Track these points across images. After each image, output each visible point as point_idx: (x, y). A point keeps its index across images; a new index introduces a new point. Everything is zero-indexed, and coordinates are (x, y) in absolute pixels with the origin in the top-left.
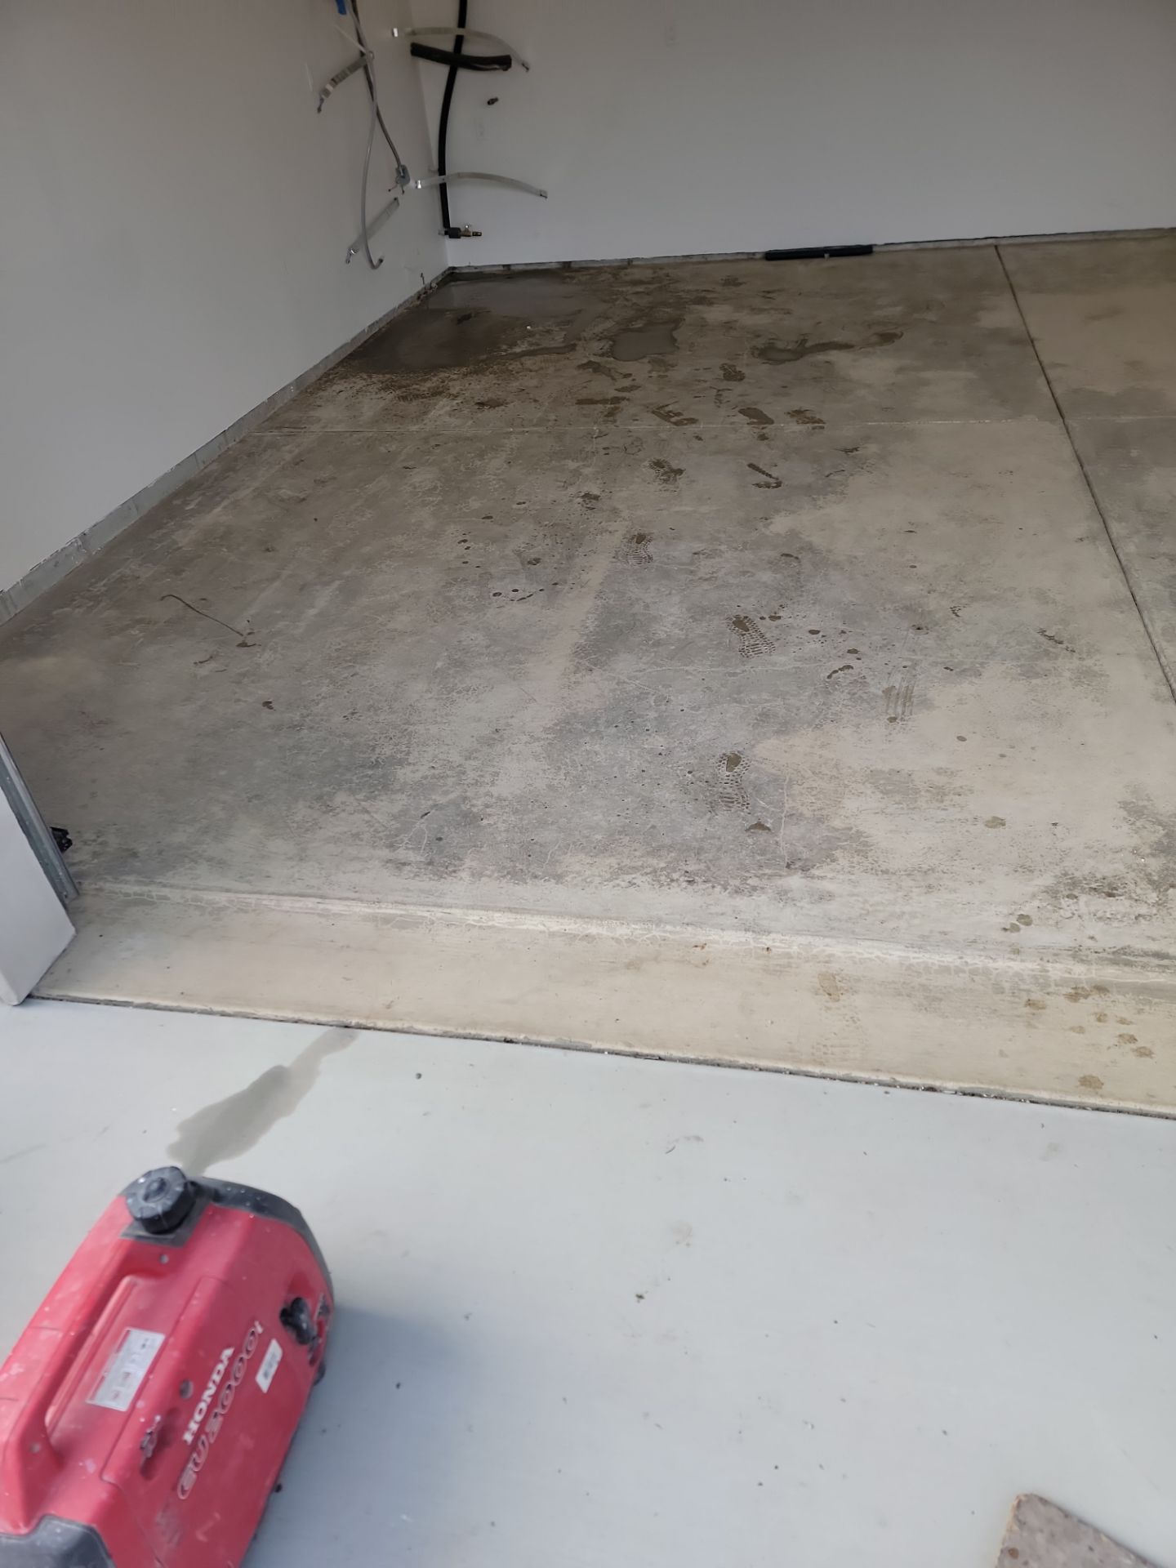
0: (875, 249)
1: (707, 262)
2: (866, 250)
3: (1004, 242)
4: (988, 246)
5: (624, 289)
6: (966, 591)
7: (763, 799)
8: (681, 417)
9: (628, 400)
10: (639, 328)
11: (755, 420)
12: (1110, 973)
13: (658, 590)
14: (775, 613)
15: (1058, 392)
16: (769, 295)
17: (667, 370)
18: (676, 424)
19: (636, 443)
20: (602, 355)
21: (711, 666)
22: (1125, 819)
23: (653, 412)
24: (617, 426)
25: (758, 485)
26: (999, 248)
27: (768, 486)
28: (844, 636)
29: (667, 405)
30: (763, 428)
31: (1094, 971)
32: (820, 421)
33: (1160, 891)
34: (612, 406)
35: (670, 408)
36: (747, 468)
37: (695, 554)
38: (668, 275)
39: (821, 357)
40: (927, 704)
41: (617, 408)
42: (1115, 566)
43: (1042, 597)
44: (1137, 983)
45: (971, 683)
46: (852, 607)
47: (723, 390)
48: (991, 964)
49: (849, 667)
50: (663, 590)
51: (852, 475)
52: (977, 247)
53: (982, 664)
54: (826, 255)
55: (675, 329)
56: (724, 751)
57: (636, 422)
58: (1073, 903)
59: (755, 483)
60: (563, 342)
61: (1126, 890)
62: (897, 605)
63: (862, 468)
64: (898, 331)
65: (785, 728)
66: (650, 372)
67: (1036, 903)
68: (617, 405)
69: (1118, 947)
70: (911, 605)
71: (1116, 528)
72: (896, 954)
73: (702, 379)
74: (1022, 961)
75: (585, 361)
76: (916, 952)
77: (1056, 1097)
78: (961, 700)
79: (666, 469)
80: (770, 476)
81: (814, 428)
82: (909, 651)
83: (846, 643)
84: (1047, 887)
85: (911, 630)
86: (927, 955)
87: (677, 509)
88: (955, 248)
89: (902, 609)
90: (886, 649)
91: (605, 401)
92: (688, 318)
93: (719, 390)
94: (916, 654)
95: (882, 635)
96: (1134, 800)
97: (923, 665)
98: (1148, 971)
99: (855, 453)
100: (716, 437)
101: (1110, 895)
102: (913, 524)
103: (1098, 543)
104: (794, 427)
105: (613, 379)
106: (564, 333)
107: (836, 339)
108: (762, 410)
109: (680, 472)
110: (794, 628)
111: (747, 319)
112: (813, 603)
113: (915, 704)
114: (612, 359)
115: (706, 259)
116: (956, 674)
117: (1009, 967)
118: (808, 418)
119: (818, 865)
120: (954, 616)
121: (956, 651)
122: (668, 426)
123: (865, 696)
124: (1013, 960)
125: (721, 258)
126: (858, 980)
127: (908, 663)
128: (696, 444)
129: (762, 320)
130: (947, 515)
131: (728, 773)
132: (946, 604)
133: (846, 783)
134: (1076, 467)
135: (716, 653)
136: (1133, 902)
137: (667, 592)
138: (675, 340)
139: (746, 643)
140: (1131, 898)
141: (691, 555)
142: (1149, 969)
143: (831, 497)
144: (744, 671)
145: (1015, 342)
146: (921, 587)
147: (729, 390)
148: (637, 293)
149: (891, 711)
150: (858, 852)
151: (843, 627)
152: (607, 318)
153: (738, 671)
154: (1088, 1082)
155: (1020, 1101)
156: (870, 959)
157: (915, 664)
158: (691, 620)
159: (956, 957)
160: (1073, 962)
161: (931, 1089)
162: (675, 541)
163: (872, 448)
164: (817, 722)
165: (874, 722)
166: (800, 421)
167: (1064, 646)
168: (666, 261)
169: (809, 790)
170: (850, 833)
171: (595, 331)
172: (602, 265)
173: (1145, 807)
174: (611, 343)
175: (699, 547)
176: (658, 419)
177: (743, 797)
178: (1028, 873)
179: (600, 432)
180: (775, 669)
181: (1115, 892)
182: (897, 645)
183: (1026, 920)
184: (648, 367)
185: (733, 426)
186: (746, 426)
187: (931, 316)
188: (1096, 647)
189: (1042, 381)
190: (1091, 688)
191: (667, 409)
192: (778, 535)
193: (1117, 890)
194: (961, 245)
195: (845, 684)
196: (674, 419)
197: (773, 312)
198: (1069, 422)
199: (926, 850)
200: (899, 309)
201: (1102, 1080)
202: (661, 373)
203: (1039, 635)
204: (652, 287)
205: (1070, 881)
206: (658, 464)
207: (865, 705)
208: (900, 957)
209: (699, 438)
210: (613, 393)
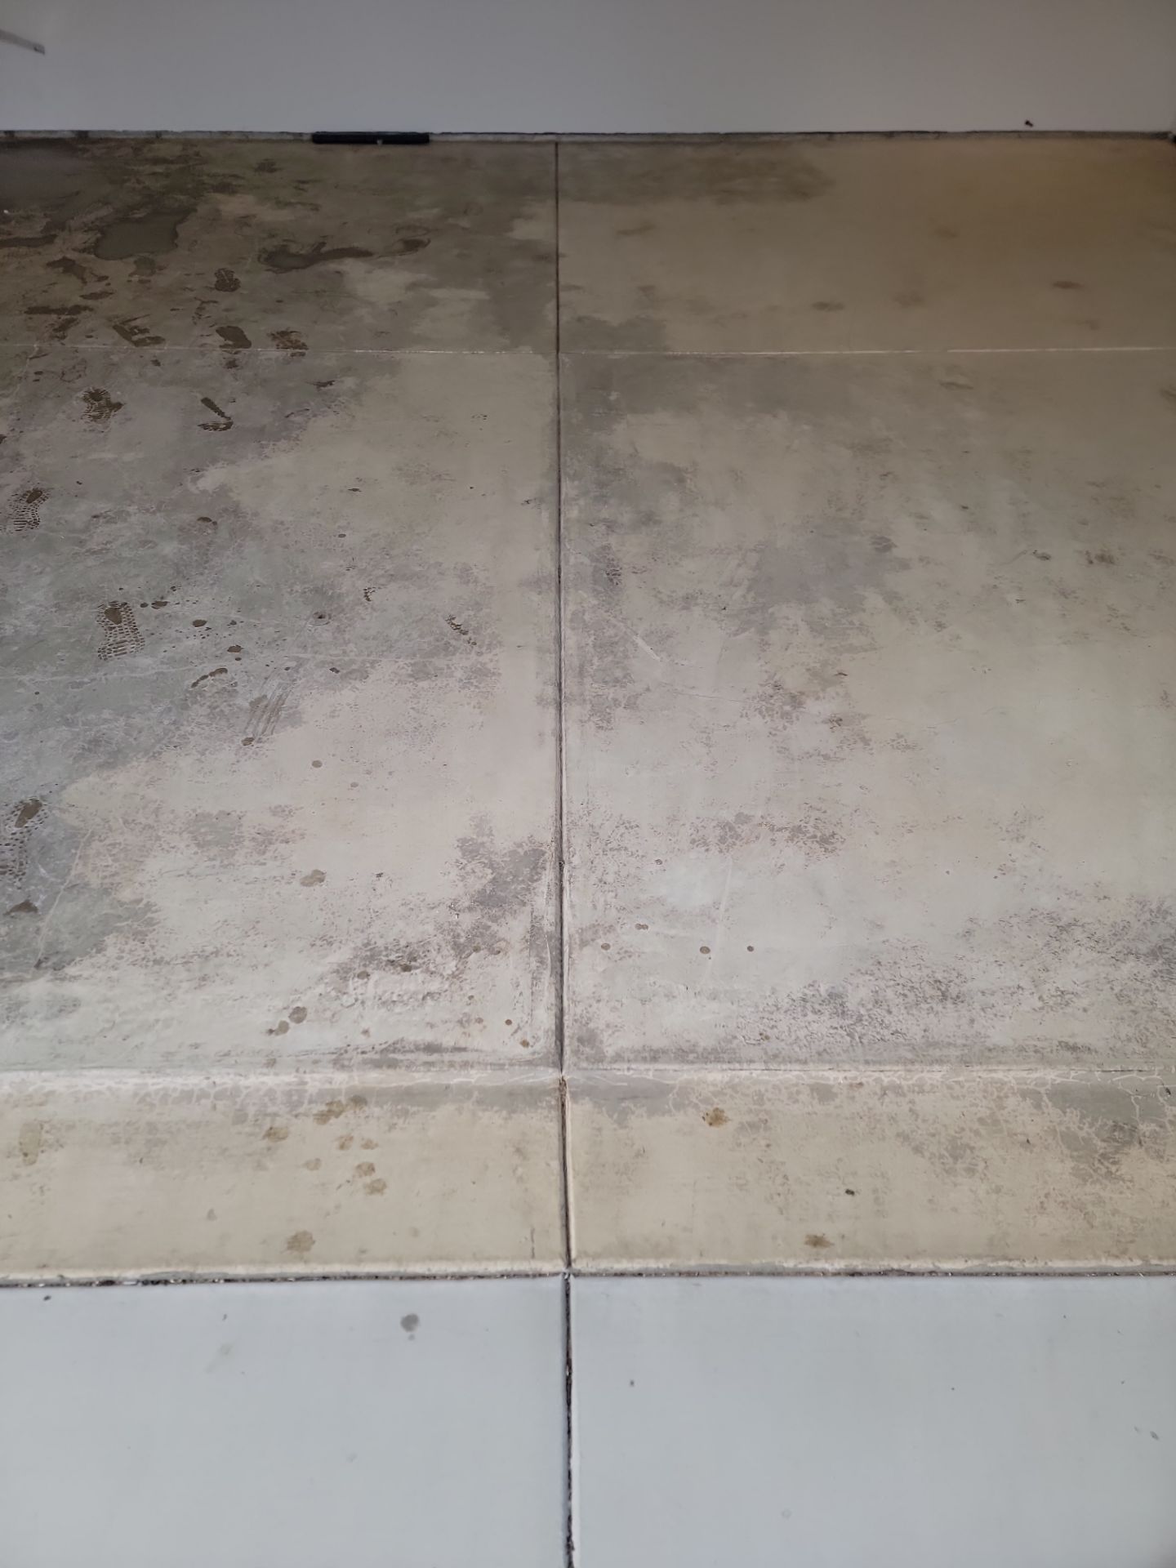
0: (431, 138)
1: (249, 141)
2: (421, 139)
3: (564, 139)
4: (548, 142)
5: (141, 168)
6: (388, 568)
7: (44, 866)
8: (147, 335)
9: (91, 310)
10: (140, 218)
11: (230, 343)
12: (374, 1078)
13: (29, 567)
14: (162, 598)
15: (564, 319)
16: (301, 186)
17: (153, 273)
18: (136, 343)
19: (78, 368)
20: (84, 250)
21: (54, 674)
22: (457, 861)
23: (115, 327)
24: (63, 344)
25: (205, 427)
26: (559, 146)
27: (216, 427)
28: (234, 627)
29: (136, 319)
30: (236, 353)
31: (356, 1078)
32: (303, 346)
33: (461, 958)
34: (68, 317)
35: (138, 322)
36: (200, 404)
37: (95, 517)
38: (197, 154)
39: (333, 266)
40: (295, 719)
41: (72, 321)
42: (551, 535)
43: (465, 575)
44: (401, 1086)
45: (354, 688)
46: (255, 589)
47: (208, 302)
48: (243, 1082)
49: (223, 670)
50: (36, 566)
51: (315, 416)
52: (537, 143)
53: (373, 663)
54: (379, 142)
55: (181, 222)
56: (23, 797)
57: (89, 340)
58: (362, 985)
59: (201, 423)
60: (42, 232)
61: (426, 959)
62: (306, 586)
63: (329, 408)
64: (425, 238)
65: (115, 758)
66: (131, 275)
67: (321, 989)
68: (75, 317)
69: (390, 1042)
70: (323, 586)
71: (568, 488)
72: (129, 1082)
73: (189, 286)
74: (276, 1074)
75: (59, 257)
76: (153, 1077)
77: (253, 1271)
78: (334, 711)
79: (103, 402)
80: (222, 414)
81: (293, 355)
82: (299, 647)
83: (231, 638)
84: (340, 965)
85: (311, 619)
86: (169, 1079)
87: (95, 456)
88: (512, 143)
89: (311, 591)
90: (274, 645)
91: (60, 311)
92: (202, 209)
93: (203, 302)
94: (306, 652)
95: (277, 626)
96: (475, 837)
97: (308, 666)
98: (413, 1072)
99: (329, 387)
100: (178, 362)
101: (407, 968)
102: (361, 480)
103: (543, 506)
104: (274, 353)
105: (85, 282)
106: (48, 220)
107: (356, 244)
108: (244, 330)
109: (119, 406)
110: (177, 618)
111: (269, 215)
112: (212, 584)
113: (281, 718)
114: (93, 256)
115: (246, 138)
116: (341, 677)
117: (263, 1083)
118: (291, 342)
119: (78, 959)
120: (364, 600)
121: (351, 646)
122: (126, 345)
123: (227, 710)
124: (265, 1074)
125: (263, 138)
126: (71, 1127)
127: (292, 664)
128: (152, 371)
129: (284, 216)
130: (400, 469)
131: (15, 829)
132: (362, 584)
133: (160, 834)
134: (551, 411)
135: (67, 655)
136: (427, 976)
137: (39, 570)
138: (176, 235)
139: (111, 641)
140: (427, 970)
141: (89, 518)
142: (414, 1069)
143: (283, 444)
144: (93, 680)
145: (542, 258)
146: (342, 562)
147: (215, 302)
148: (154, 174)
149: (250, 729)
150: (136, 934)
151: (234, 616)
152: (106, 204)
153: (86, 680)
154: (299, 1244)
155: (214, 1281)
156: (99, 1093)
157: (301, 663)
158: (54, 610)
159: (202, 1078)
160: (332, 1070)
161: (109, 1283)
162: (76, 499)
163: (350, 382)
164: (157, 748)
165: (225, 745)
166: (281, 345)
167: (466, 637)
168: (200, 136)
169: (110, 848)
170: (137, 907)
171: (85, 220)
172: (125, 137)
173: (483, 844)
174: (99, 235)
175: (103, 508)
176: (117, 335)
177: (21, 864)
178: (326, 946)
179: (40, 350)
180: (134, 675)
181: (413, 963)
182: (289, 639)
183: (299, 1014)
184: (132, 268)
185: (202, 349)
186: (218, 349)
187: (464, 222)
188: (499, 638)
189: (552, 305)
190: (477, 690)
191: (133, 324)
192: (204, 492)
193: (416, 961)
194: (523, 140)
195: (210, 694)
196: (135, 338)
197: (299, 207)
198: (562, 356)
199: (219, 924)
200: (435, 211)
201: (314, 1238)
202: (144, 278)
203: (446, 624)
204: (174, 167)
205: (368, 953)
206: (95, 396)
207: (223, 723)
208: (136, 1085)
209: (157, 363)
210: (78, 300)
